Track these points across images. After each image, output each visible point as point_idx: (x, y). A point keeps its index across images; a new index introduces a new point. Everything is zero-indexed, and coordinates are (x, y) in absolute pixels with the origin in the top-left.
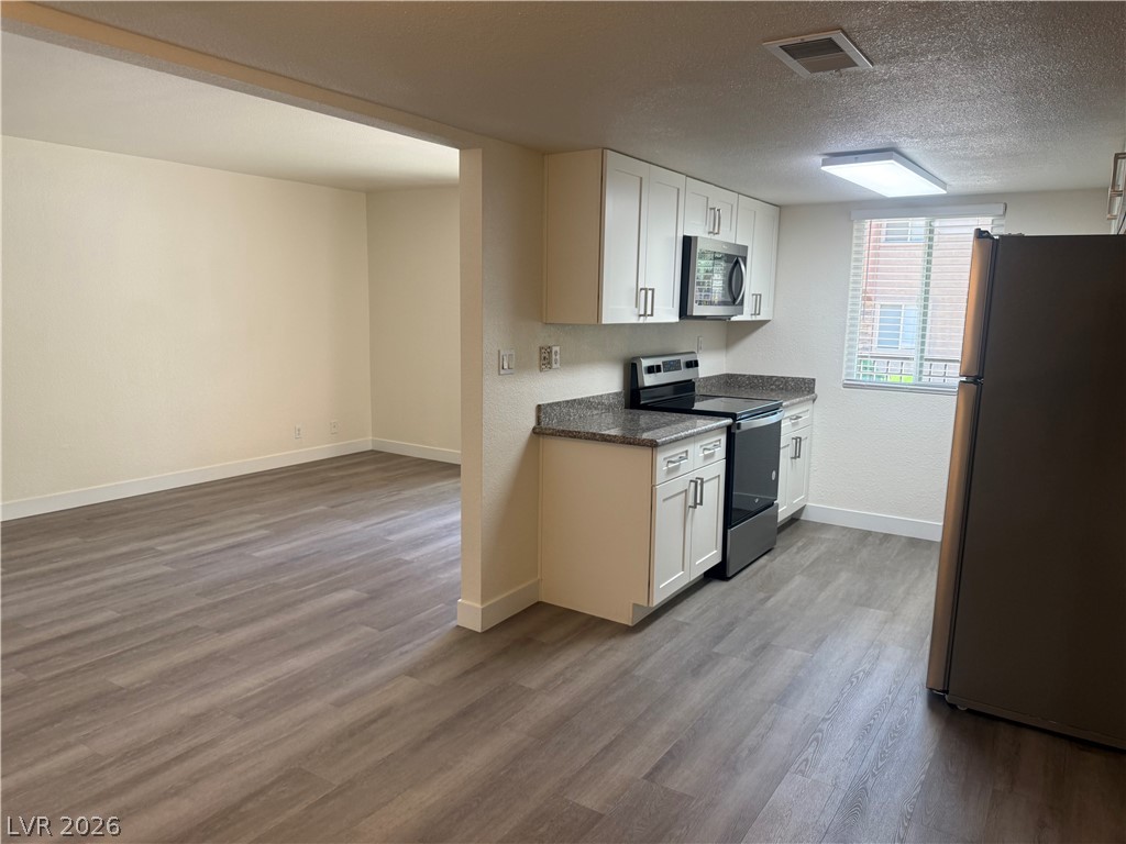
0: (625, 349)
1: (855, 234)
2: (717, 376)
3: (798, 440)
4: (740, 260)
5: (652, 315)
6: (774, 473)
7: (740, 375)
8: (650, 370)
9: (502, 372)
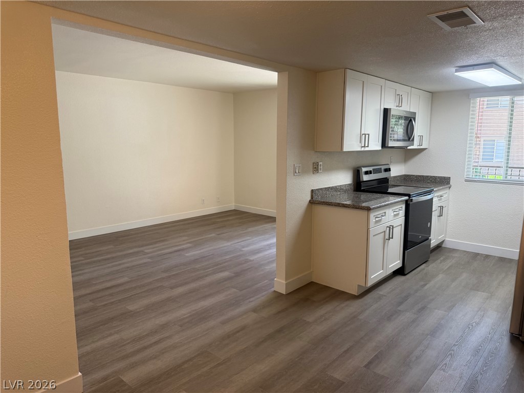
0: (354, 163)
1: (471, 105)
2: (400, 176)
3: (441, 208)
4: (412, 119)
5: (368, 146)
6: (429, 223)
7: (412, 175)
8: (367, 173)
9: (295, 174)
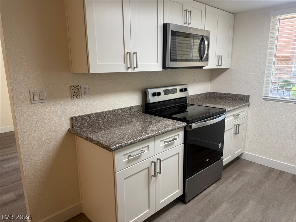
1: (272, 24)
2: (205, 93)
3: (237, 126)
4: (205, 38)
5: (136, 67)
6: (220, 145)
8: (154, 95)
9: (33, 102)
